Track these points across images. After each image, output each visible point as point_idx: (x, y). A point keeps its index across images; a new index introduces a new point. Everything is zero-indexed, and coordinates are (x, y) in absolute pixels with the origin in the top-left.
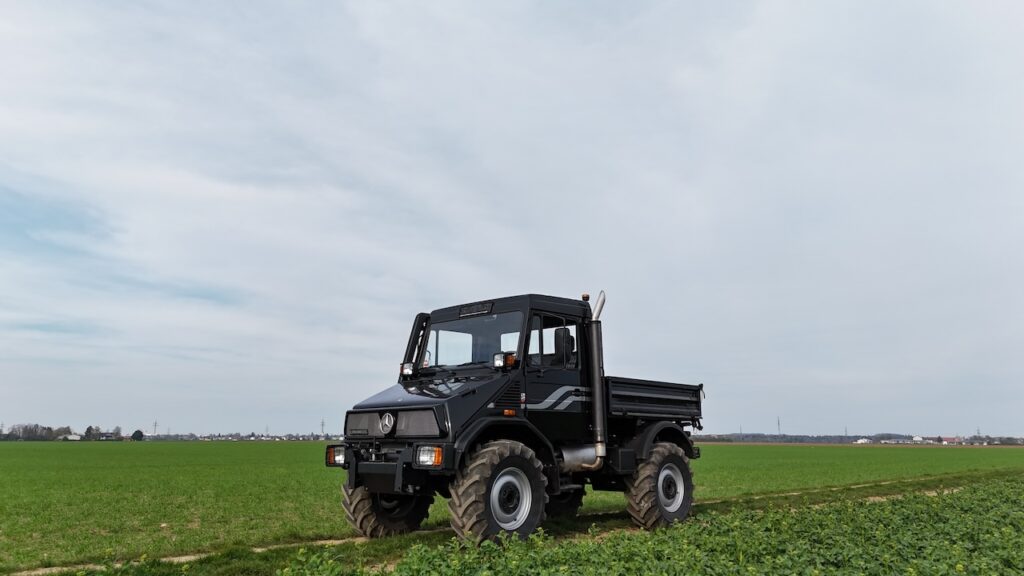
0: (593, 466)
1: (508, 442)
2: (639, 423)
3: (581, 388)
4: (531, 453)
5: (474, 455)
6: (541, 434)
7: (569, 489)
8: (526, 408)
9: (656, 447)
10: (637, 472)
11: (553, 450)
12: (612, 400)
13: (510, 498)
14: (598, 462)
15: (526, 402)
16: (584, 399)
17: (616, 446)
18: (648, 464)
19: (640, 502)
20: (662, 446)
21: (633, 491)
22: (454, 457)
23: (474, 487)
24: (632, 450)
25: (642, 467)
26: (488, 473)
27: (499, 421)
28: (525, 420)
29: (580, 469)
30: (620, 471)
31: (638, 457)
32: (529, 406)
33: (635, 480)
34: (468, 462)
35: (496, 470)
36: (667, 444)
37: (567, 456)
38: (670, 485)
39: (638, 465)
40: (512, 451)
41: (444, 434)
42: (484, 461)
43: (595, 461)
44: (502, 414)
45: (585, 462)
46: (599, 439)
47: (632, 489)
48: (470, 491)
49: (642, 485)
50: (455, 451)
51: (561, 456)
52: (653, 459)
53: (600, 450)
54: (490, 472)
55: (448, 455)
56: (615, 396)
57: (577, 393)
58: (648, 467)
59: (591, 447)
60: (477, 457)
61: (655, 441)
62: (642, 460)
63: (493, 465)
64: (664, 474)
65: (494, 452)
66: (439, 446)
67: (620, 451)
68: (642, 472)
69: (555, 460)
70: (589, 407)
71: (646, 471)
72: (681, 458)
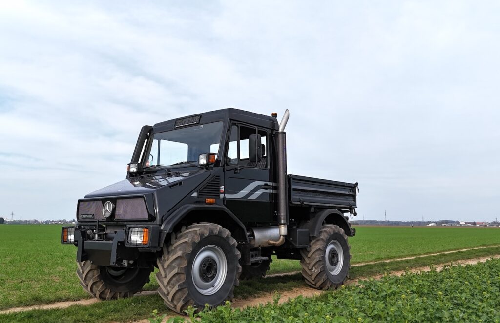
0: (277, 242)
1: (208, 224)
2: (312, 210)
3: (269, 183)
4: (227, 233)
5: (179, 235)
6: (236, 218)
7: (258, 261)
8: (224, 198)
9: (324, 227)
10: (310, 246)
11: (245, 230)
12: (292, 192)
13: (209, 269)
14: (281, 240)
15: (224, 193)
16: (271, 191)
17: (295, 227)
18: (318, 240)
19: (312, 268)
20: (328, 227)
21: (307, 261)
22: (160, 236)
23: (177, 262)
24: (307, 230)
25: (314, 243)
26: (189, 250)
27: (201, 207)
28: (223, 207)
29: (267, 245)
30: (298, 246)
31: (311, 236)
32: (228, 196)
33: (309, 252)
34: (173, 240)
35: (197, 248)
36: (333, 226)
37: (257, 235)
38: (334, 255)
39: (310, 241)
40: (211, 231)
41: (152, 218)
42: (186, 240)
43: (279, 239)
44: (204, 202)
45: (271, 240)
46: (282, 222)
47: (306, 259)
48: (173, 264)
49: (314, 256)
50: (160, 232)
51: (253, 235)
52: (322, 237)
53: (283, 230)
54: (191, 249)
55: (155, 235)
56: (295, 190)
57: (266, 187)
58: (319, 243)
59: (277, 228)
60: (181, 237)
61: (323, 224)
62: (314, 238)
63: (194, 243)
64: (330, 247)
65: (195, 232)
66: (147, 228)
67: (298, 231)
68: (314, 246)
69: (247, 238)
70: (275, 197)
71: (316, 246)
72: (341, 236)
